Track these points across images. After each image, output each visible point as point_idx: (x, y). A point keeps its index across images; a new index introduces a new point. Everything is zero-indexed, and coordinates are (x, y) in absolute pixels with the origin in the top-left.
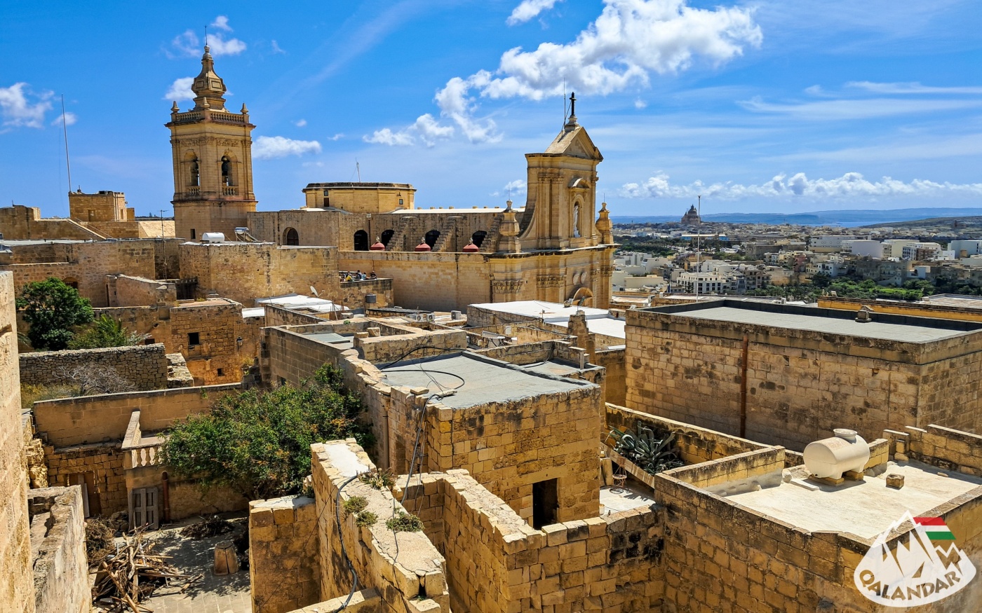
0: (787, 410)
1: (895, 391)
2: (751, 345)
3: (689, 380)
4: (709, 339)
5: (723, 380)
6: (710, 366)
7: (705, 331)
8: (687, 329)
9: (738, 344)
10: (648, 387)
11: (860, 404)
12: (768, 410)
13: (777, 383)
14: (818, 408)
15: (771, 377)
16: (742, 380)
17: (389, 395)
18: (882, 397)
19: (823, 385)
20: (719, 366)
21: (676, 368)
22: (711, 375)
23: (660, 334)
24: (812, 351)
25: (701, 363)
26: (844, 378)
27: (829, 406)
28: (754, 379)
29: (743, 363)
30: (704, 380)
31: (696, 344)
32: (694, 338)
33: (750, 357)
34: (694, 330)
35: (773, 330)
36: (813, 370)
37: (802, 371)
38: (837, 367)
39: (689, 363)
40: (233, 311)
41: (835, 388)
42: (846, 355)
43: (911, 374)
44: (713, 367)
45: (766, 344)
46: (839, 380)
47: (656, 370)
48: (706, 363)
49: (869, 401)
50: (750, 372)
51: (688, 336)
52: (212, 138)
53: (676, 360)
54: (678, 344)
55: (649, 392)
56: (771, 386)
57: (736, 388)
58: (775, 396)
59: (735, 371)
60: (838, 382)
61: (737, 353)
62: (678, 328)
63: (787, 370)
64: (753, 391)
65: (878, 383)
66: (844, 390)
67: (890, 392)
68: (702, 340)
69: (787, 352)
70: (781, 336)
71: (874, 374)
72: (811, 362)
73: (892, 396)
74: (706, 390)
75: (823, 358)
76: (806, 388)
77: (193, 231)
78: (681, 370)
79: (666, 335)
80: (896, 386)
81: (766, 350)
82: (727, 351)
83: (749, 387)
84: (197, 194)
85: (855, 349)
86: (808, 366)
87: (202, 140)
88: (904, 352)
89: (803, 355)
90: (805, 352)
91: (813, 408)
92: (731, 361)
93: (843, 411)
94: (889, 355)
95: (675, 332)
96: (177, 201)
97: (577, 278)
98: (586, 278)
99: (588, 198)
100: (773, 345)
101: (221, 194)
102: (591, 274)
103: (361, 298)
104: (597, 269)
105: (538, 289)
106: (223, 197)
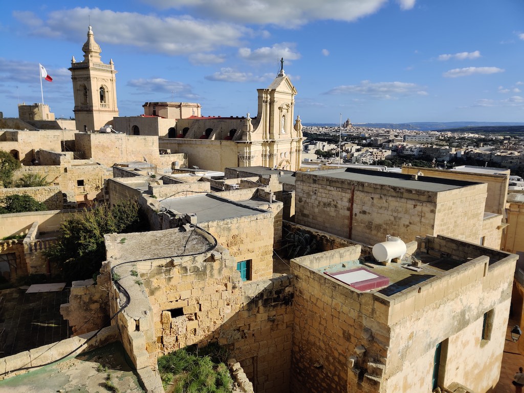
0: (372, 225)
1: (424, 216)
2: (355, 192)
3: (325, 209)
4: (335, 188)
5: (342, 209)
6: (335, 202)
7: (334, 184)
8: (325, 183)
9: (349, 191)
10: (306, 212)
11: (407, 223)
12: (362, 225)
13: (367, 211)
14: (387, 224)
15: (365, 208)
16: (350, 209)
18: (418, 219)
19: (390, 213)
20: (339, 202)
21: (319, 202)
22: (336, 206)
23: (312, 185)
24: (385, 195)
25: (331, 200)
26: (400, 209)
27: (392, 223)
28: (356, 209)
29: (351, 201)
30: (333, 209)
31: (330, 190)
32: (328, 188)
33: (355, 198)
34: (328, 183)
35: (366, 184)
36: (385, 205)
37: (380, 205)
38: (397, 204)
39: (325, 200)
41: (395, 214)
42: (401, 198)
43: (432, 208)
44: (337, 203)
45: (363, 191)
46: (397, 210)
47: (310, 204)
48: (334, 200)
49: (411, 221)
50: (355, 205)
51: (325, 186)
52: (95, 78)
53: (319, 199)
54: (321, 190)
55: (305, 214)
56: (364, 212)
57: (348, 213)
58: (366, 218)
59: (347, 204)
60: (397, 211)
61: (349, 196)
62: (320, 182)
63: (373, 205)
64: (356, 214)
65: (416, 213)
66: (399, 215)
67: (422, 217)
68: (332, 188)
69: (373, 196)
70: (370, 187)
71: (414, 207)
72: (384, 201)
73: (423, 218)
74: (333, 214)
75: (390, 198)
76: (381, 214)
77: (85, 126)
78: (322, 204)
79: (315, 185)
80: (425, 213)
81: (362, 194)
82: (344, 194)
83: (354, 213)
84: (87, 108)
85: (406, 195)
86: (383, 203)
87: (88, 78)
88: (430, 197)
89: (381, 197)
90: (382, 196)
91: (384, 224)
92: (345, 200)
93: (399, 226)
94: (423, 198)
95: (319, 184)
96: (76, 111)
97: (283, 155)
98: (288, 154)
99: (290, 113)
100: (366, 192)
101: (100, 107)
102: (290, 153)
103: (171, 163)
104: (294, 150)
105: (262, 160)
106: (100, 109)
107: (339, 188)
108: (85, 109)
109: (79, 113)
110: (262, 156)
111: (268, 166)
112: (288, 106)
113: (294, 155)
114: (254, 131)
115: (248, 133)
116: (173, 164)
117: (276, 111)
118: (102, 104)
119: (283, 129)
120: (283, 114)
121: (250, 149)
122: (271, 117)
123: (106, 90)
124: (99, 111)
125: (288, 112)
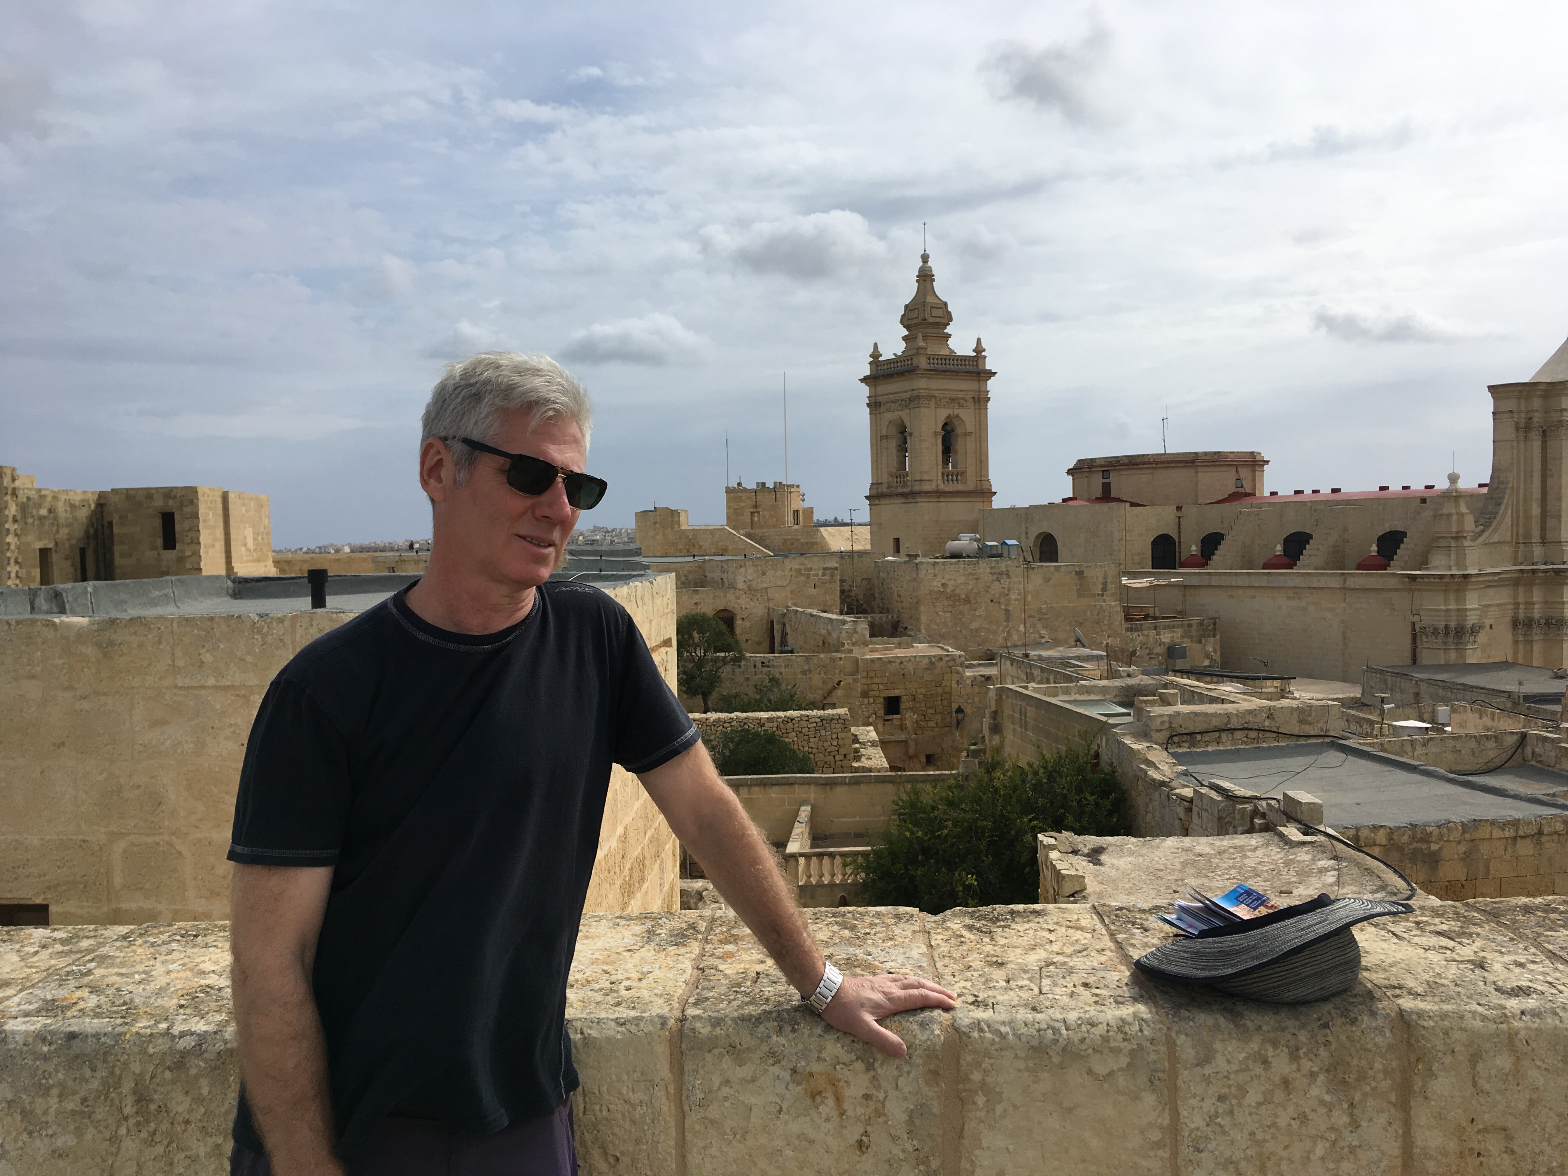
17: (1191, 801)
40: (951, 664)
52: (930, 397)
77: (897, 540)
84: (905, 485)
87: (913, 401)
96: (875, 497)
101: (940, 482)
103: (1160, 650)
105: (1516, 642)
106: (942, 487)
108: (900, 490)
109: (883, 501)
110: (1514, 626)
114: (1478, 535)
115: (1452, 543)
118: (946, 470)
121: (1461, 600)
123: (959, 431)
124: (939, 494)
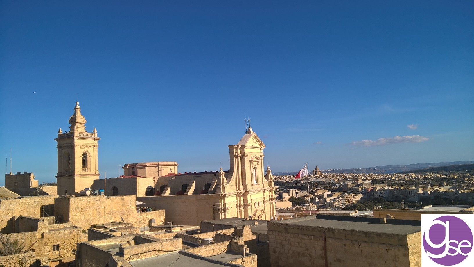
1: (399, 261)
2: (327, 239)
3: (300, 259)
4: (307, 236)
5: (316, 258)
6: (309, 251)
7: (305, 232)
8: (296, 231)
9: (321, 239)
13: (342, 259)
15: (338, 256)
16: (325, 258)
18: (393, 264)
19: (364, 259)
20: (313, 251)
21: (293, 252)
22: (310, 256)
23: (284, 235)
24: (356, 241)
25: (305, 249)
26: (374, 255)
28: (331, 257)
29: (325, 249)
30: (307, 259)
31: (302, 239)
32: (300, 236)
33: (327, 245)
34: (300, 232)
35: (337, 231)
36: (358, 251)
37: (353, 252)
38: (369, 249)
39: (299, 250)
40: (77, 232)
41: (370, 261)
42: (373, 243)
43: (404, 252)
44: (311, 252)
45: (334, 238)
46: (371, 256)
47: (284, 254)
48: (307, 249)
50: (328, 253)
51: (297, 235)
52: (78, 145)
53: (293, 248)
54: (293, 239)
56: (339, 260)
57: (323, 262)
59: (321, 253)
61: (321, 243)
62: (292, 231)
63: (346, 252)
64: (331, 263)
65: (390, 257)
66: (374, 262)
68: (304, 237)
69: (345, 242)
70: (341, 234)
71: (387, 252)
72: (357, 247)
73: (397, 263)
74: (308, 263)
75: (362, 244)
76: (356, 261)
77: (66, 191)
78: (296, 254)
79: (287, 235)
80: (398, 258)
81: (334, 241)
82: (316, 242)
83: (329, 262)
85: (376, 239)
86: (356, 249)
87: (72, 146)
88: (400, 240)
90: (353, 242)
92: (318, 248)
94: (394, 242)
95: (291, 233)
96: (59, 176)
97: (257, 204)
98: (262, 204)
99: (260, 165)
100: (337, 239)
101: (81, 171)
102: (264, 202)
103: (148, 221)
104: (267, 199)
105: (237, 211)
106: (82, 173)
107: (311, 235)
108: (67, 174)
109: (62, 178)
110: (237, 207)
111: (243, 217)
112: (257, 158)
113: (268, 204)
114: (227, 183)
115: (222, 186)
116: (150, 221)
117: (247, 164)
118: (83, 168)
119: (254, 180)
120: (253, 166)
121: (224, 201)
122: (243, 169)
123: (88, 156)
124: (81, 175)
125: (258, 164)
